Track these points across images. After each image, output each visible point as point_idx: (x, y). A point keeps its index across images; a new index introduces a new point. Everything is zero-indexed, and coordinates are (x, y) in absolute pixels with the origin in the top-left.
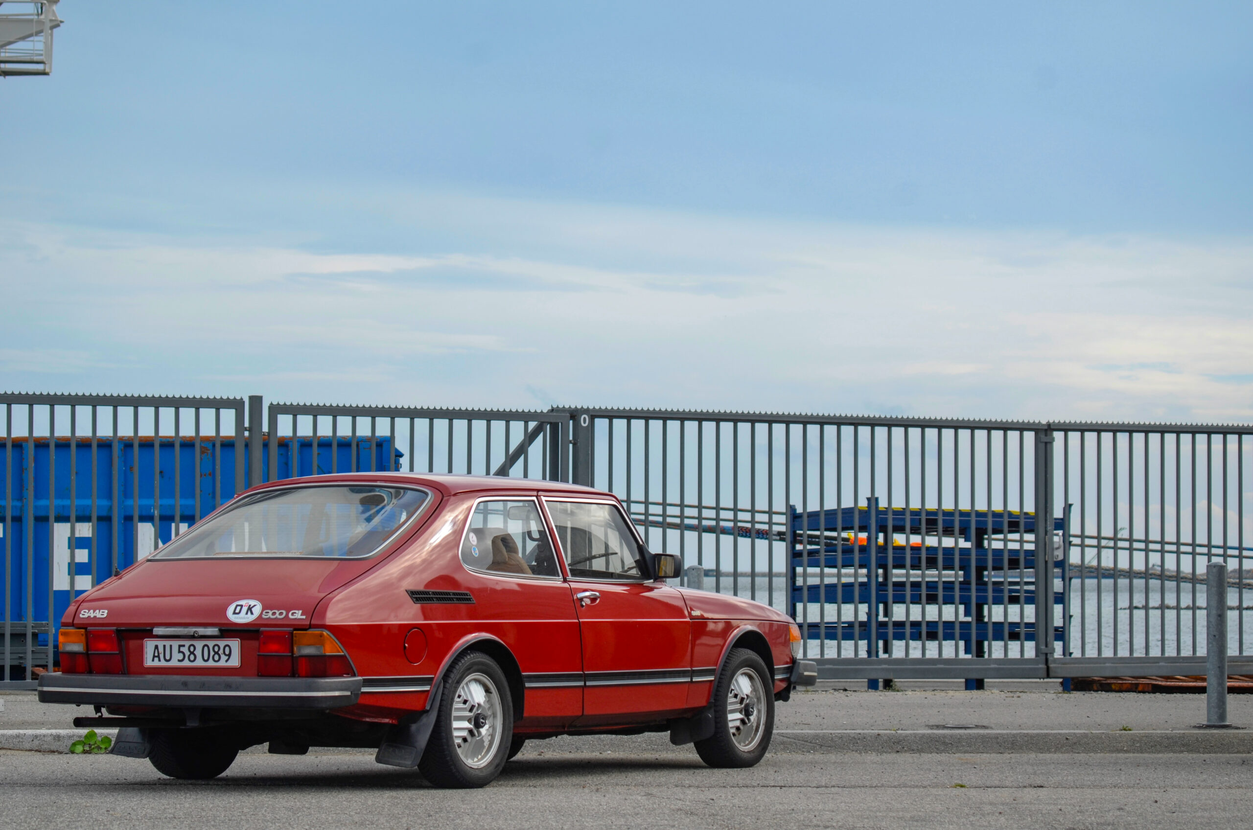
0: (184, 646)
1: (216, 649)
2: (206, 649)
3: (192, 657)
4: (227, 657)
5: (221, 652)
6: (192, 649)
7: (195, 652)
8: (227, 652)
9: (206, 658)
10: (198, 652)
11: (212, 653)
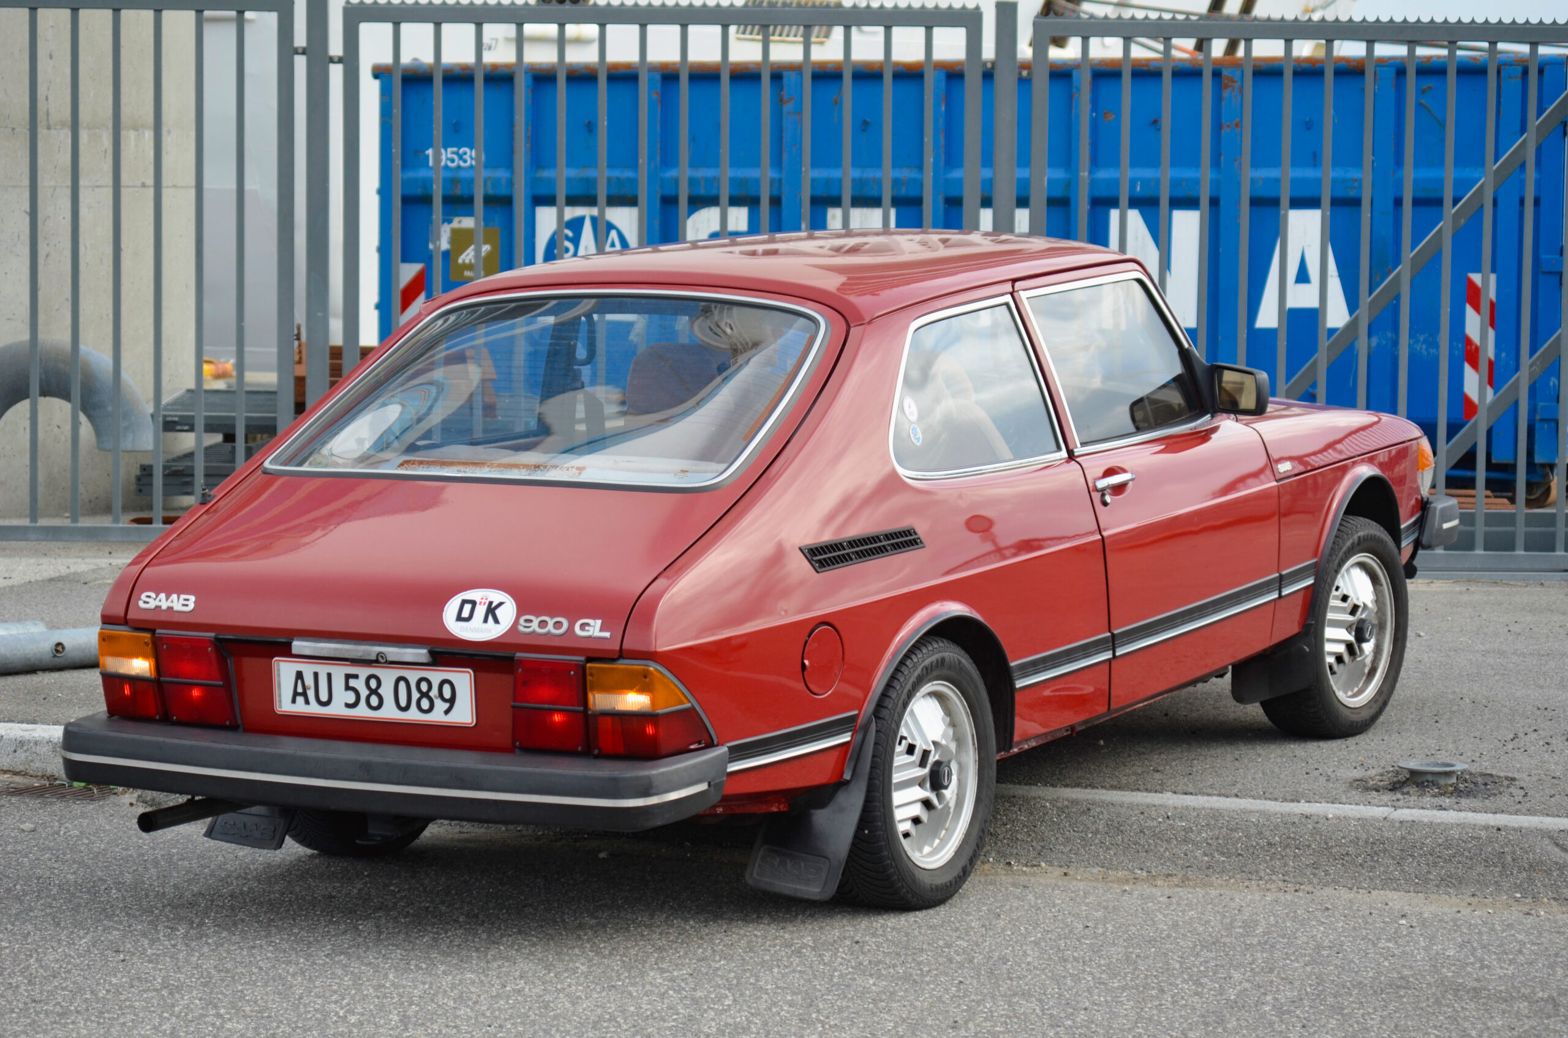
0: (356, 677)
1: (424, 687)
2: (402, 686)
3: (374, 701)
4: (447, 705)
5: (434, 693)
6: (373, 684)
7: (380, 691)
8: (447, 694)
9: (403, 703)
10: (387, 691)
11: (415, 695)
